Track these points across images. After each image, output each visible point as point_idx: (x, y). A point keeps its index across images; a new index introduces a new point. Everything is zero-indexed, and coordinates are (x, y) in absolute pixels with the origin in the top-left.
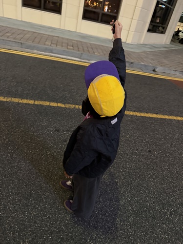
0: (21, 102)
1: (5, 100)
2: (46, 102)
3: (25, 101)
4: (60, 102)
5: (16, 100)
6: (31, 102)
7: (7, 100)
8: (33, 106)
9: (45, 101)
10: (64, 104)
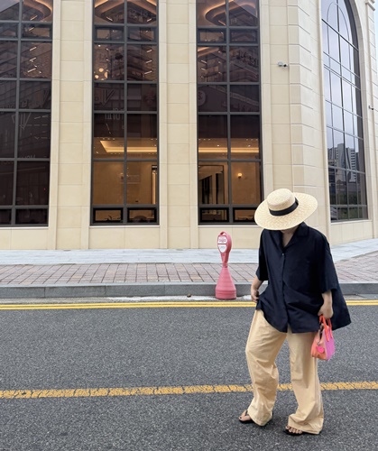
0: (159, 392)
1: (127, 393)
2: (206, 387)
3: (165, 391)
4: (233, 383)
5: (148, 391)
6: (178, 390)
7: (133, 393)
8: (185, 398)
9: (202, 384)
10: (242, 385)
